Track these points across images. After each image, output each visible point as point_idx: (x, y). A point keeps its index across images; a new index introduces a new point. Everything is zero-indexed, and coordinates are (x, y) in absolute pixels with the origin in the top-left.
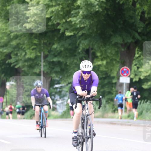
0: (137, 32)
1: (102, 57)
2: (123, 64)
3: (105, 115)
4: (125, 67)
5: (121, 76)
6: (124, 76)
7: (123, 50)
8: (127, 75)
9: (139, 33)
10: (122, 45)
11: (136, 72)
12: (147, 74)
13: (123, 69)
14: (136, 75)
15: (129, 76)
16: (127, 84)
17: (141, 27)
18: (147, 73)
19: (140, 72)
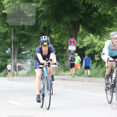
0: (80, 13)
1: (56, 31)
2: (71, 37)
3: (59, 74)
4: (72, 39)
5: (70, 45)
6: (72, 45)
7: (71, 26)
8: (74, 44)
9: (82, 15)
10: (70, 23)
11: (81, 42)
12: (89, 44)
13: (71, 40)
14: (81, 44)
15: (75, 45)
16: (73, 51)
17: (84, 10)
18: (88, 42)
19: (83, 42)
